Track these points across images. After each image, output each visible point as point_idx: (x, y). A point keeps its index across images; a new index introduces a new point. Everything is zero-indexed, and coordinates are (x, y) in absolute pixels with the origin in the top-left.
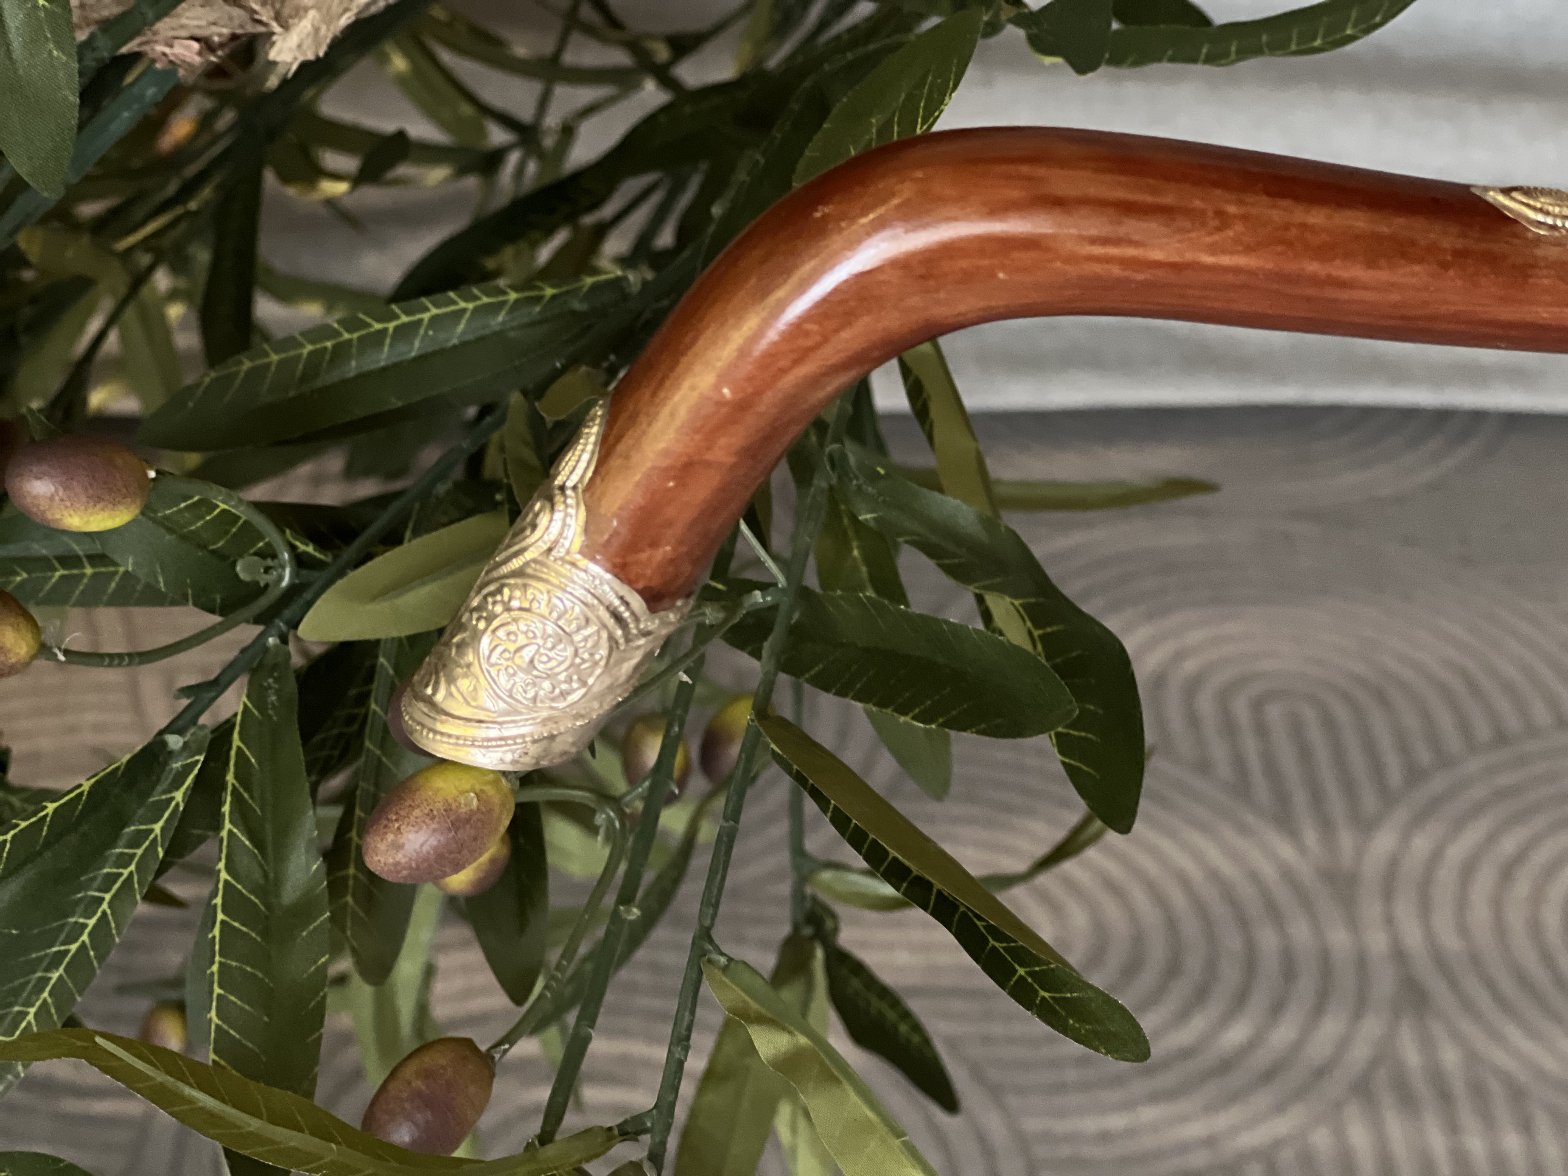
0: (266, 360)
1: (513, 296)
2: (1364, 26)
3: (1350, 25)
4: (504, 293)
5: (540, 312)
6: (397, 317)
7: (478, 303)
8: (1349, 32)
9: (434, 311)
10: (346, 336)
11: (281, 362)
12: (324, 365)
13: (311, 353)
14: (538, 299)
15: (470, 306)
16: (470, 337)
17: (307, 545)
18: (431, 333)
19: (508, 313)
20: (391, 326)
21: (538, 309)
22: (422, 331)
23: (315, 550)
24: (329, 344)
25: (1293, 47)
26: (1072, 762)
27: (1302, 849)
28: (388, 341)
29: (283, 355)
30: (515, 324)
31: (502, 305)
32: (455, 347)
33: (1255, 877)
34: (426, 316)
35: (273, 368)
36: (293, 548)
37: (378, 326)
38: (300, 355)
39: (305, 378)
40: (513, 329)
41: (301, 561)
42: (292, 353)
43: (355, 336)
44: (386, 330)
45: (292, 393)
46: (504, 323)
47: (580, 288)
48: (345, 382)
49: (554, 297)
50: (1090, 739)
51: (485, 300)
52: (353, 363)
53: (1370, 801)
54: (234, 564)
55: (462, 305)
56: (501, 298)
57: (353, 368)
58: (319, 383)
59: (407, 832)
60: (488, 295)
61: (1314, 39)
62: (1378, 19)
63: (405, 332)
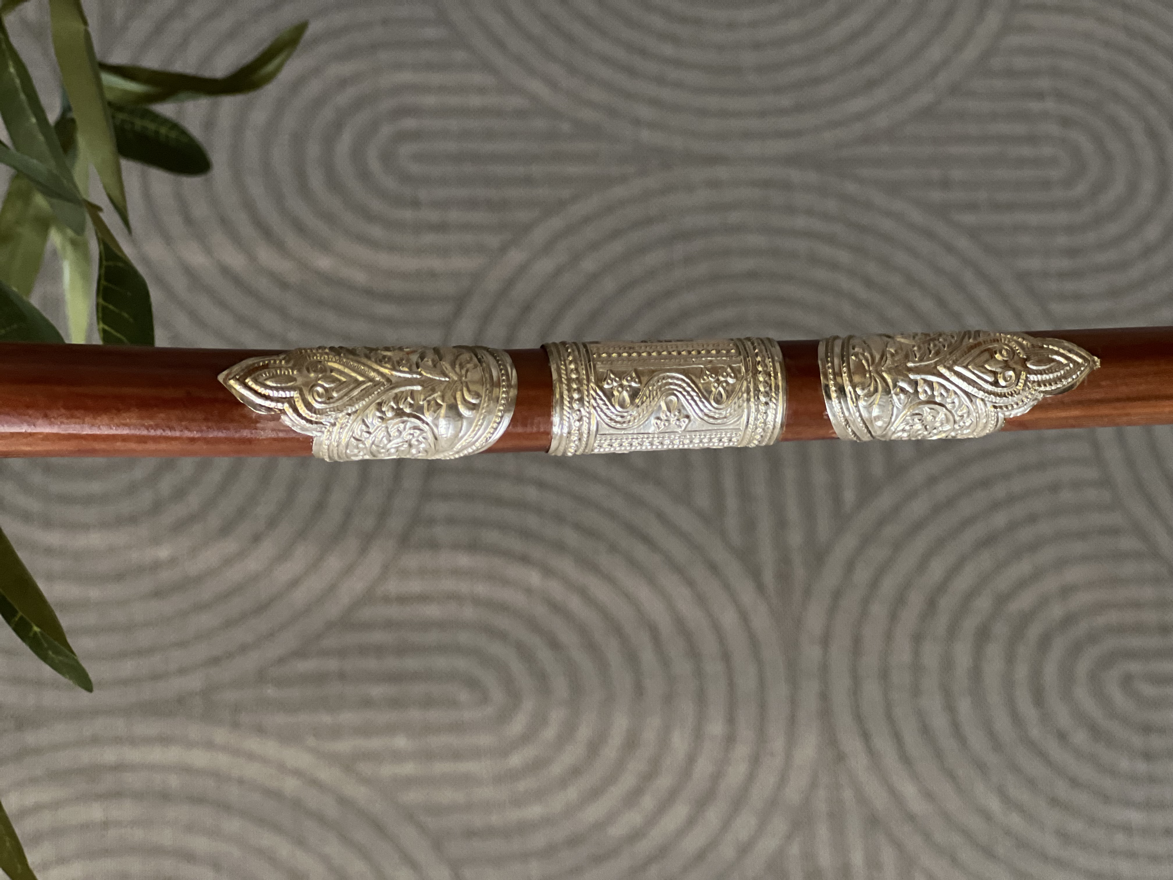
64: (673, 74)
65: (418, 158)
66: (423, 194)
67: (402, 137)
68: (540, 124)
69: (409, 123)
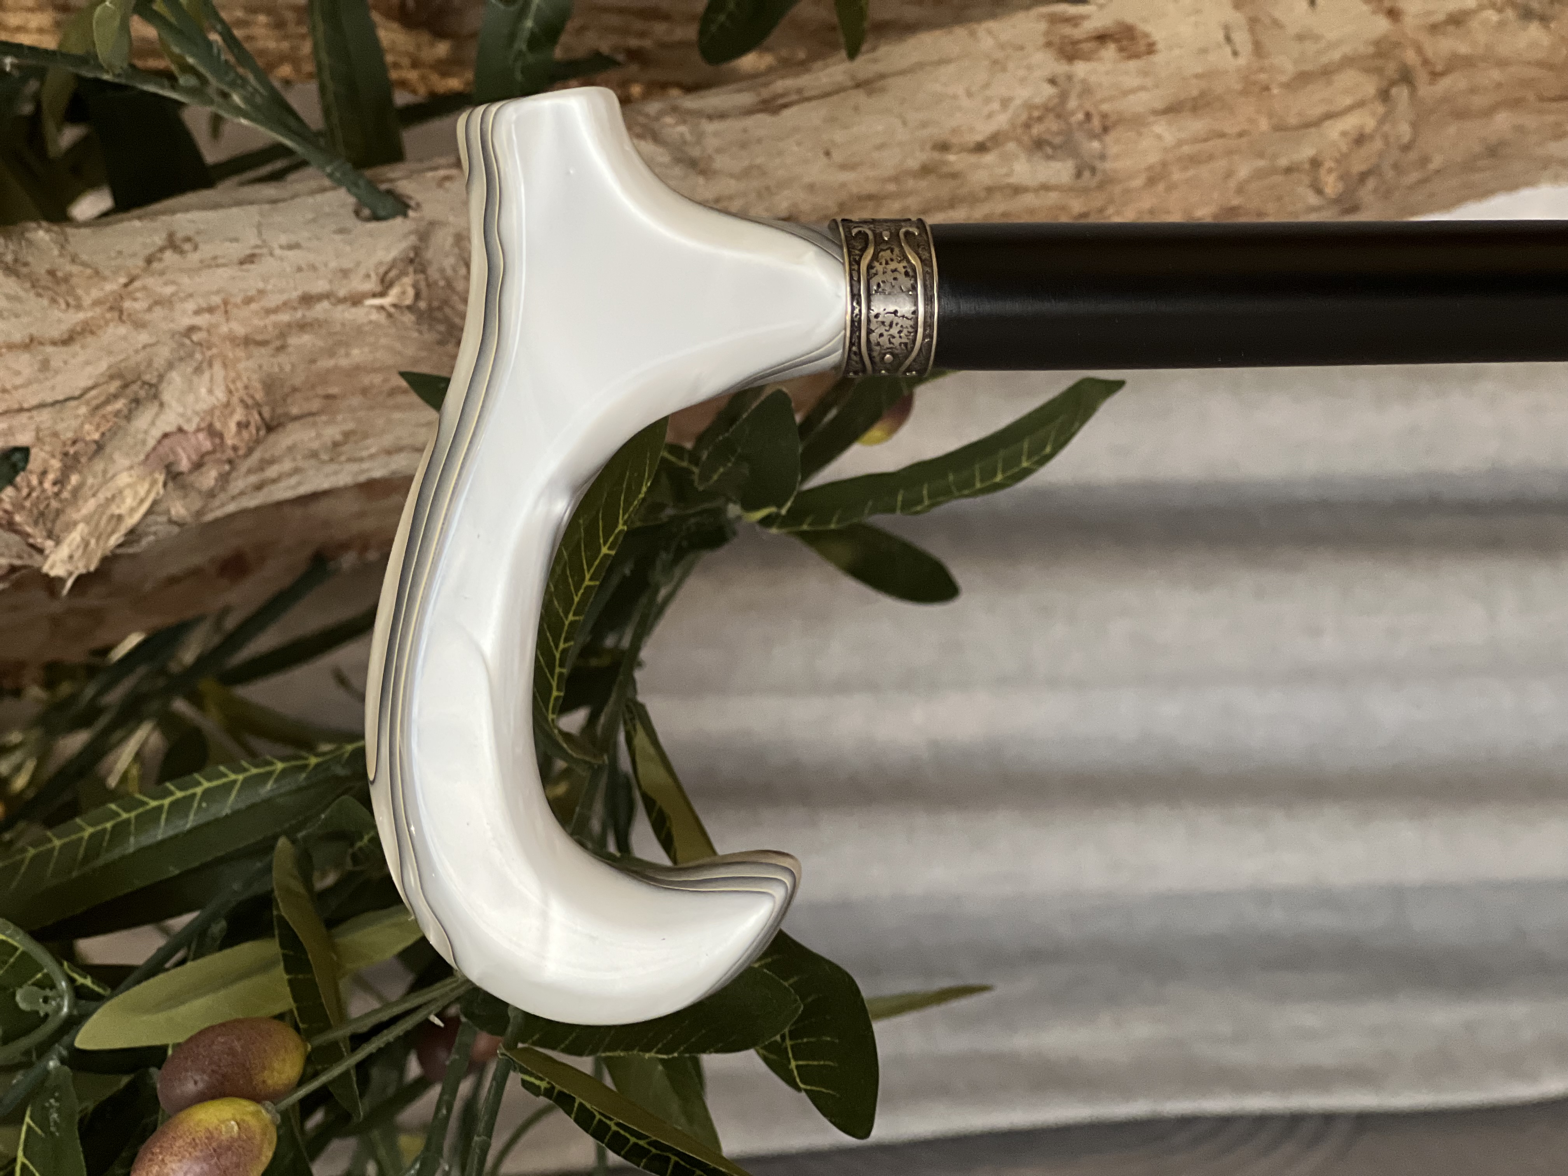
0: (49, 846)
1: (280, 766)
2: (1036, 458)
3: (1024, 458)
4: (270, 763)
5: (305, 779)
6: (171, 793)
7: (248, 774)
8: (1025, 464)
9: (206, 785)
10: (125, 816)
11: (64, 847)
12: (105, 844)
13: (92, 836)
14: (304, 767)
15: (241, 777)
16: (241, 805)
17: (85, 978)
18: (204, 805)
19: (276, 781)
20: (167, 802)
21: (303, 775)
22: (195, 805)
23: (93, 982)
24: (109, 825)
25: (978, 485)
26: (814, 1088)
28: (164, 816)
29: (66, 840)
30: (282, 790)
31: (269, 774)
32: (227, 816)
34: (199, 790)
35: (56, 853)
36: (71, 981)
37: (153, 804)
38: (82, 838)
39: (86, 859)
40: (281, 795)
41: (79, 993)
42: (74, 837)
43: (133, 814)
44: (160, 808)
45: (75, 874)
46: (272, 790)
47: (343, 754)
48: (123, 858)
49: (318, 765)
50: (829, 1066)
51: (254, 771)
52: (132, 840)
54: (14, 995)
55: (233, 777)
56: (268, 769)
57: (132, 844)
58: (100, 862)
59: (171, 1162)
60: (256, 766)
61: (995, 475)
62: (1048, 450)
63: (180, 808)
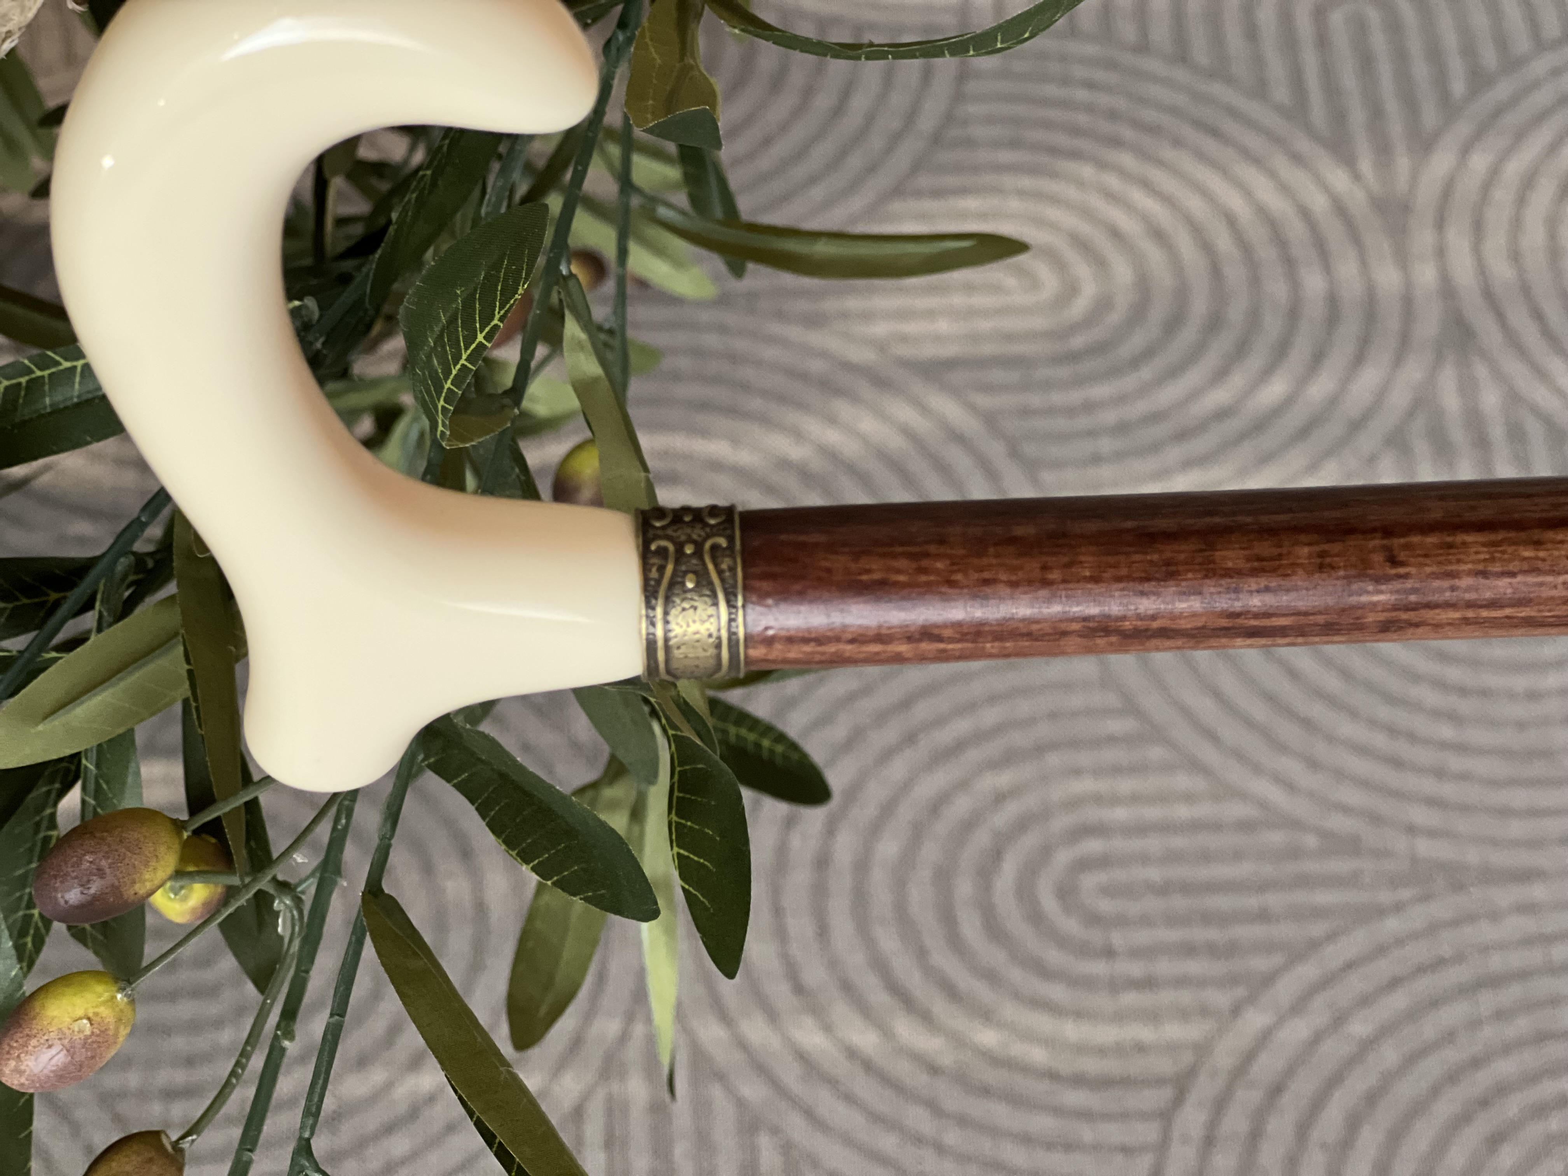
27: (1357, 177)
33: (1305, 213)
53: (1430, 117)
64: (1456, 763)
65: (1108, 891)
66: (1118, 939)
67: (1084, 865)
68: (1276, 838)
69: (1094, 846)
